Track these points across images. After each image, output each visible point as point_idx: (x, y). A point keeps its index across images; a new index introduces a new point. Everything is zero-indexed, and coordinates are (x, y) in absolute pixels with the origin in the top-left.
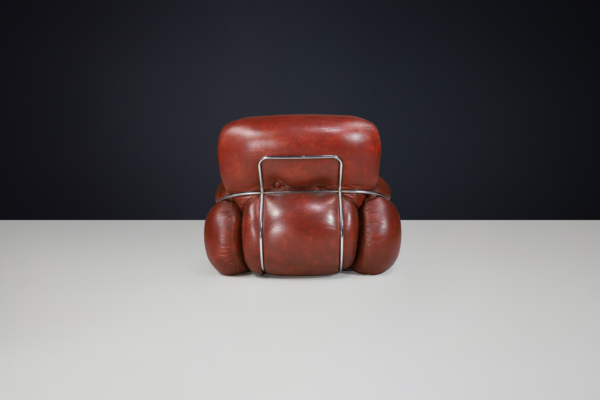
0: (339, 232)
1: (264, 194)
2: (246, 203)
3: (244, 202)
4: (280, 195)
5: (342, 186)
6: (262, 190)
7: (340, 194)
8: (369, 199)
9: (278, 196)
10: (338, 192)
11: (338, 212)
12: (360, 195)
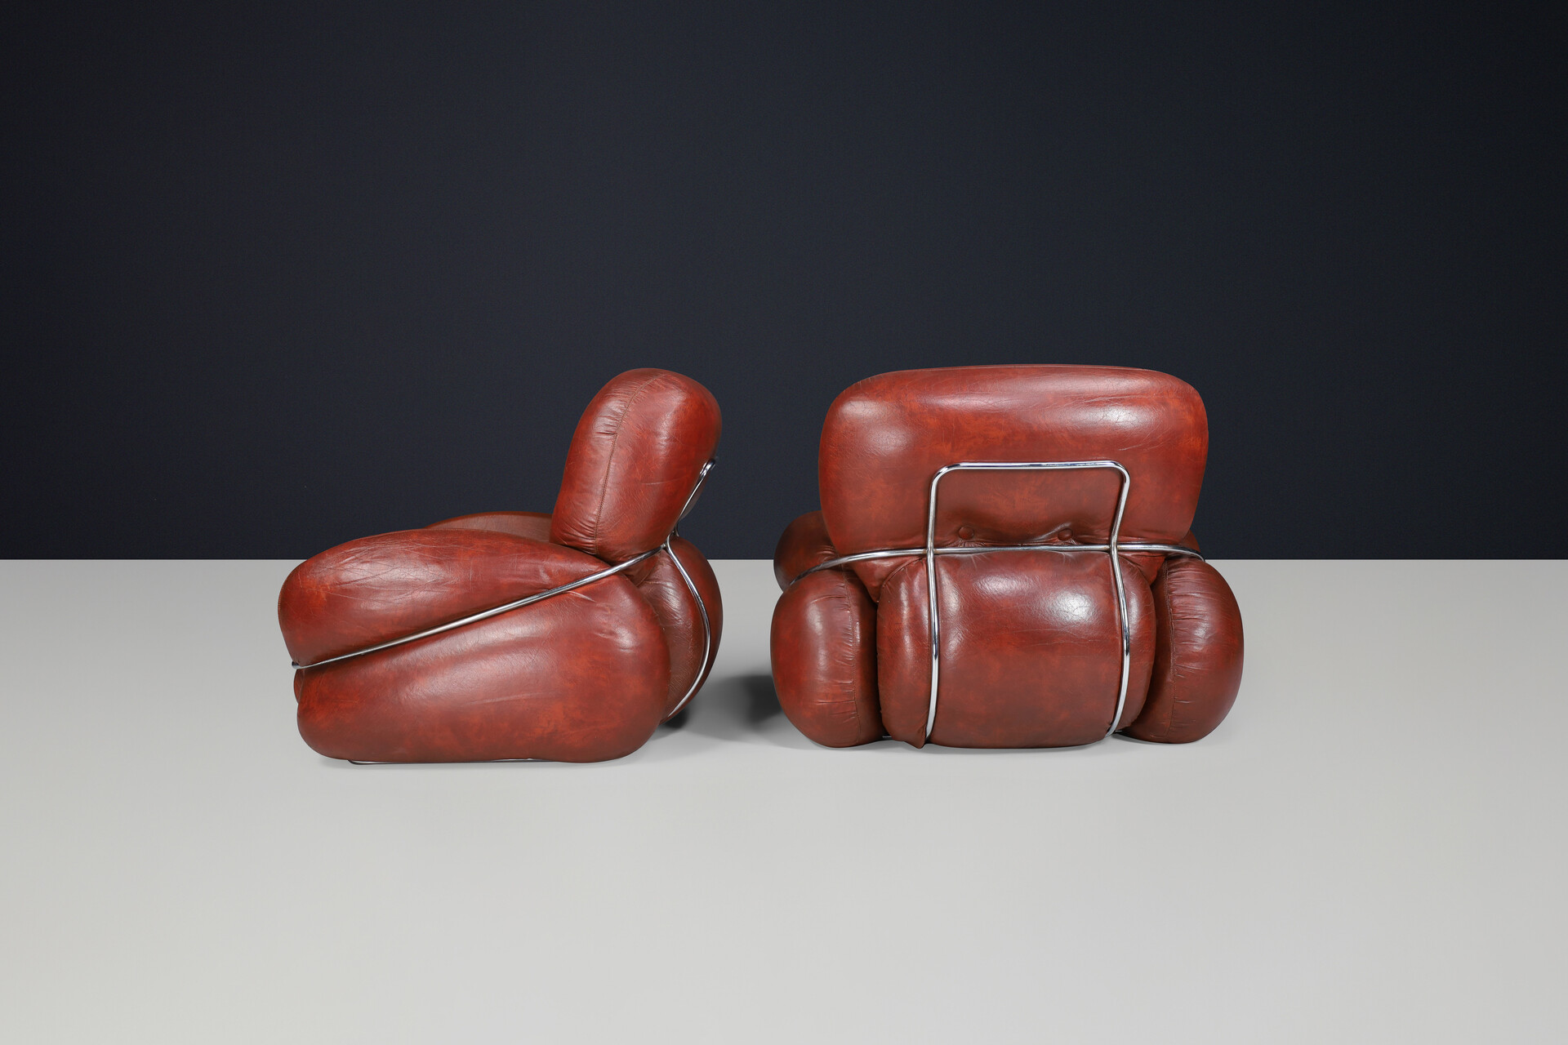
0: (1120, 643)
1: (935, 554)
2: (888, 576)
3: (884, 574)
4: (975, 558)
5: (1119, 535)
6: (930, 544)
7: (1115, 553)
8: (1171, 565)
9: (970, 558)
10: (1107, 547)
11: (1115, 595)
12: (1156, 555)
